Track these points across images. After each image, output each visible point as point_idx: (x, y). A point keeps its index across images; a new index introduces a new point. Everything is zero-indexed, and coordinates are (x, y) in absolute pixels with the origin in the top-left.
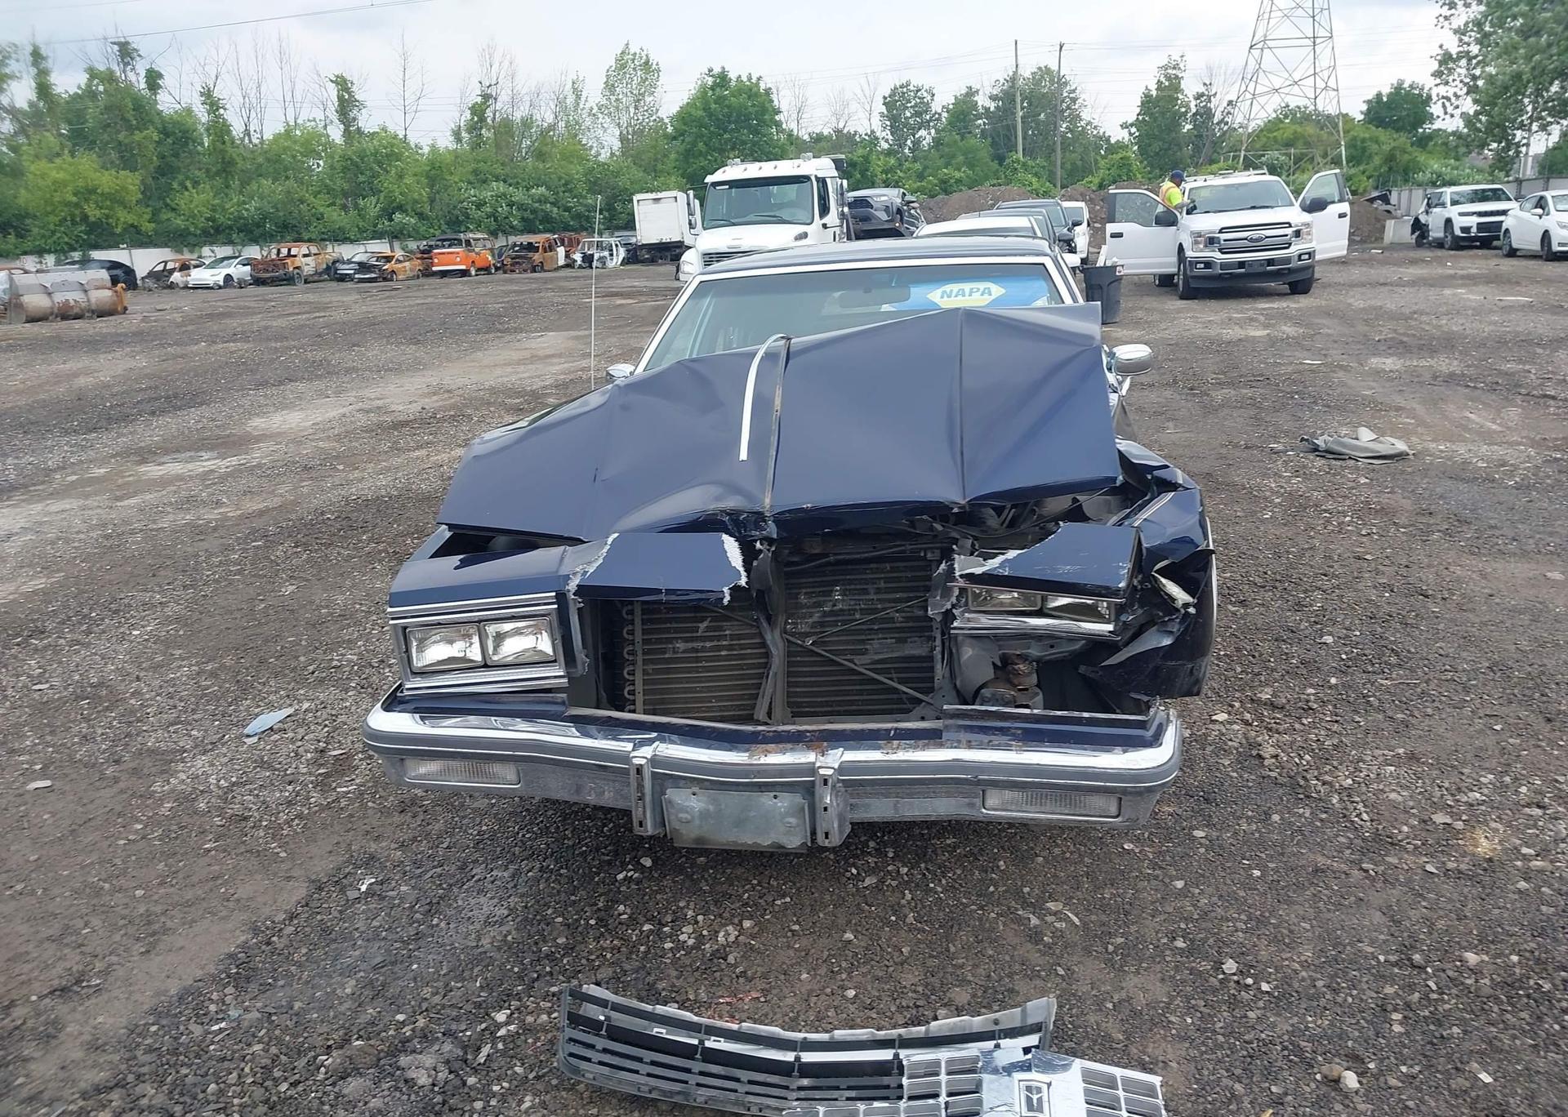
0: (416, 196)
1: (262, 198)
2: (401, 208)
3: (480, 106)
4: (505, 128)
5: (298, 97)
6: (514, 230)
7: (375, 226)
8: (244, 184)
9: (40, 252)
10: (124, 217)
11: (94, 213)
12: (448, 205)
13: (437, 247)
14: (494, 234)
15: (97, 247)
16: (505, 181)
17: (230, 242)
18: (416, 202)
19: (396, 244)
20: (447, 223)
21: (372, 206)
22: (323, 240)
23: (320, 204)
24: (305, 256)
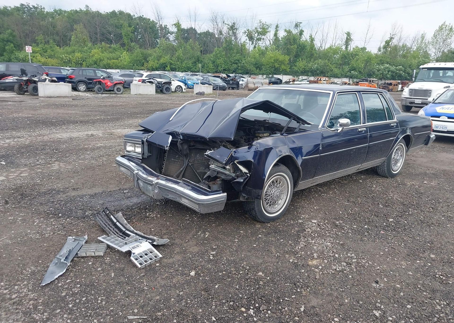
0: (360, 66)
1: (318, 64)
2: (354, 70)
3: (388, 41)
4: (396, 48)
5: (337, 37)
6: (388, 79)
7: (346, 74)
8: (315, 60)
9: (263, 74)
10: (283, 67)
11: (277, 66)
12: (369, 70)
13: (361, 81)
14: (381, 79)
15: (276, 74)
16: (389, 64)
17: (308, 75)
18: (360, 68)
19: (351, 80)
20: (367, 75)
21: (346, 68)
22: (331, 77)
23: (333, 67)
24: (324, 80)
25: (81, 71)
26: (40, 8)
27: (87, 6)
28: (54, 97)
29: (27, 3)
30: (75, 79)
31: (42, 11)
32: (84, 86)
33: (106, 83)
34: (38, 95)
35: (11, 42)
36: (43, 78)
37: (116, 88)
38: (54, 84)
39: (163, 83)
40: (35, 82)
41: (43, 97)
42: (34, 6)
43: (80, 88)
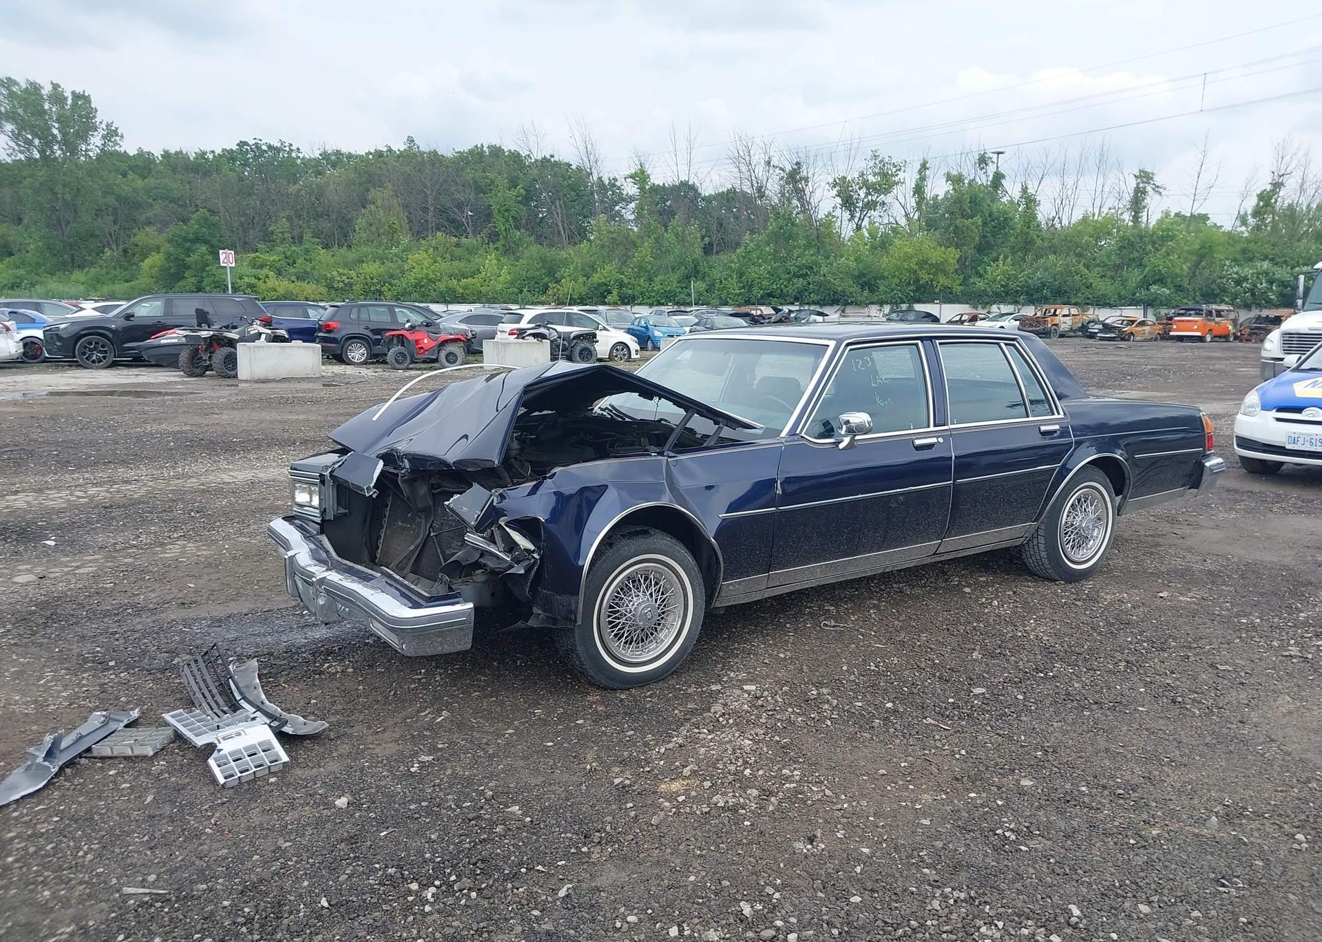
0: (1178, 271)
1: (1046, 269)
2: (1161, 281)
3: (1268, 193)
4: (1291, 214)
5: (1106, 189)
6: (1270, 304)
7: (1134, 295)
8: (1038, 257)
9: (881, 303)
10: (943, 280)
11: (925, 277)
12: (1207, 279)
13: (1180, 315)
14: (1248, 307)
15: (919, 301)
16: (1272, 260)
17: (1016, 302)
18: (1177, 276)
19: (1150, 311)
20: (1203, 295)
21: (1134, 276)
22: (1088, 304)
23: (1093, 277)
24: (1064, 316)
25: (354, 310)
26: (287, 149)
27: (411, 140)
28: (274, 381)
29: (255, 139)
30: (338, 332)
31: (290, 157)
32: (363, 350)
33: (417, 341)
34: (236, 376)
35: (206, 242)
36: (252, 333)
37: (443, 354)
38: (276, 347)
39: (572, 336)
40: (231, 343)
41: (246, 381)
42: (270, 147)
43: (350, 355)
